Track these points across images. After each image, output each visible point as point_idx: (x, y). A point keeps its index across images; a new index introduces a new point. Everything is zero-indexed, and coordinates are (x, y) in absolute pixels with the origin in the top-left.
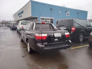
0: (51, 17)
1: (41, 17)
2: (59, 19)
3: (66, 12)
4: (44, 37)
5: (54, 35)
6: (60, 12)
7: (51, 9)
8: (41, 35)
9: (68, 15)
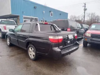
0: (35, 17)
1: (24, 16)
2: (43, 19)
3: (50, 12)
4: (60, 39)
5: (68, 37)
6: (44, 12)
7: (35, 8)
8: (57, 37)
9: (52, 15)
